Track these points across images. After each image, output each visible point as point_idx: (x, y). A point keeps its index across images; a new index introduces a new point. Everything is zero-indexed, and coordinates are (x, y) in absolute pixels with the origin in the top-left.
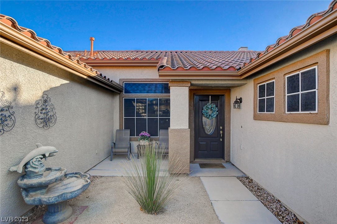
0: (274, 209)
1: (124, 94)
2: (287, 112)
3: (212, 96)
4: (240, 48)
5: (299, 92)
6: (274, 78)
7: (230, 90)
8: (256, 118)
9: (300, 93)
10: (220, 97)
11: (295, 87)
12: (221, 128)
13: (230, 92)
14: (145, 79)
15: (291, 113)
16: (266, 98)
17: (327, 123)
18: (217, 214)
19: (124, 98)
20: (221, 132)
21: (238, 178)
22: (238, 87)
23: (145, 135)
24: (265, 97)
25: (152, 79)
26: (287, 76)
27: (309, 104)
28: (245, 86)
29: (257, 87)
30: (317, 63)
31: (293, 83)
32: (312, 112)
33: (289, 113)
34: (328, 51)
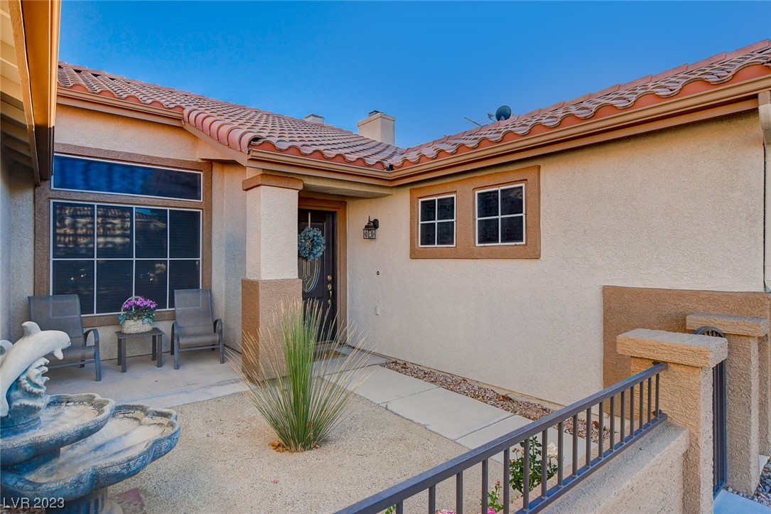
0: (466, 391)
1: (52, 188)
2: (477, 245)
3: (313, 213)
4: (310, 116)
5: (498, 215)
6: (456, 192)
7: (346, 203)
8: (414, 255)
9: (500, 217)
10: (327, 215)
11: (491, 208)
12: (329, 278)
13: (346, 207)
14: (130, 154)
15: (486, 245)
16: (436, 221)
17: (538, 258)
18: (406, 417)
19: (52, 201)
20: (330, 287)
21: (382, 365)
22: (368, 200)
23: (142, 305)
24: (434, 220)
25: (149, 157)
26: (477, 192)
27: (513, 232)
28: (386, 198)
29: (418, 204)
30: (526, 180)
31: (487, 204)
32: (517, 243)
33: (482, 245)
34: (539, 167)
